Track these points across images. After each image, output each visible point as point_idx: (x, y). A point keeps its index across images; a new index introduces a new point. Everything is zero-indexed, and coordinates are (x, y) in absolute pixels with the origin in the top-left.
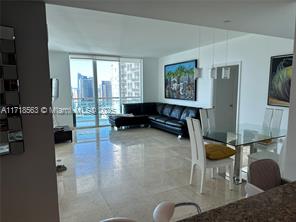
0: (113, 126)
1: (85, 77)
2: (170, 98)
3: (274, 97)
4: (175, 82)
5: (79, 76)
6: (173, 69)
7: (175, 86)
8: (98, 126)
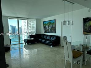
0: (25, 43)
1: (12, 26)
2: (46, 32)
3: (85, 32)
4: (47, 27)
5: (10, 25)
6: (47, 23)
7: (47, 28)
8: (19, 44)
